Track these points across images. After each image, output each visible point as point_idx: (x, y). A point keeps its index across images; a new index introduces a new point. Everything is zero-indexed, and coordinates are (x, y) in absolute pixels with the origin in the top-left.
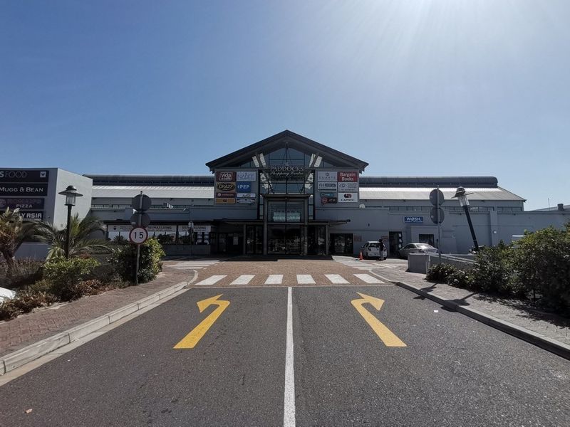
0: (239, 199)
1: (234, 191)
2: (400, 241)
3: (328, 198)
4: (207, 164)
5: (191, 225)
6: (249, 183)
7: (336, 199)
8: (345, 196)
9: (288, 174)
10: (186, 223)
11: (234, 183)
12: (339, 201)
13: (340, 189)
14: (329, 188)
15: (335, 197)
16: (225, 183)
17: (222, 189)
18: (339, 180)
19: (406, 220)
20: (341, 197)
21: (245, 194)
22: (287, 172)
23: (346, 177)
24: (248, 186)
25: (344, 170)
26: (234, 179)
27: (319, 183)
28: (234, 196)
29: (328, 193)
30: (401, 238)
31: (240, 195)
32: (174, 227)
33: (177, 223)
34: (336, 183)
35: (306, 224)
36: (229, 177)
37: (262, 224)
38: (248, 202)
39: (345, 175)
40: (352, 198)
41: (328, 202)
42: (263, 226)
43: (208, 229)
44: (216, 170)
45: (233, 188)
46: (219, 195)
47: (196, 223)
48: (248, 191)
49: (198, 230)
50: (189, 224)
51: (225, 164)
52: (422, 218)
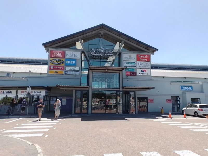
0: (67, 71)
1: (63, 65)
2: (179, 102)
3: (131, 73)
4: (43, 44)
5: (29, 89)
6: (75, 60)
7: (136, 73)
8: (142, 71)
9: (103, 54)
10: (24, 88)
11: (64, 60)
12: (138, 74)
13: (138, 66)
14: (131, 65)
15: (135, 71)
16: (57, 59)
17: (54, 63)
18: (138, 60)
19: (182, 88)
20: (139, 72)
21: (72, 68)
22: (102, 53)
23: (142, 58)
24: (74, 62)
25: (141, 54)
26: (64, 56)
27: (124, 62)
28: (63, 68)
29: (130, 69)
30: (179, 100)
31: (68, 68)
32: (14, 92)
33: (17, 88)
34: (136, 62)
35: (121, 90)
36: (59, 55)
37: (87, 89)
38: (74, 73)
39: (141, 57)
40: (146, 73)
41: (131, 75)
42: (88, 91)
43: (43, 93)
44: (50, 50)
45: (63, 63)
46: (52, 67)
47: (33, 88)
48: (74, 65)
49: (35, 94)
50: (28, 89)
51: (57, 45)
52: (192, 87)
